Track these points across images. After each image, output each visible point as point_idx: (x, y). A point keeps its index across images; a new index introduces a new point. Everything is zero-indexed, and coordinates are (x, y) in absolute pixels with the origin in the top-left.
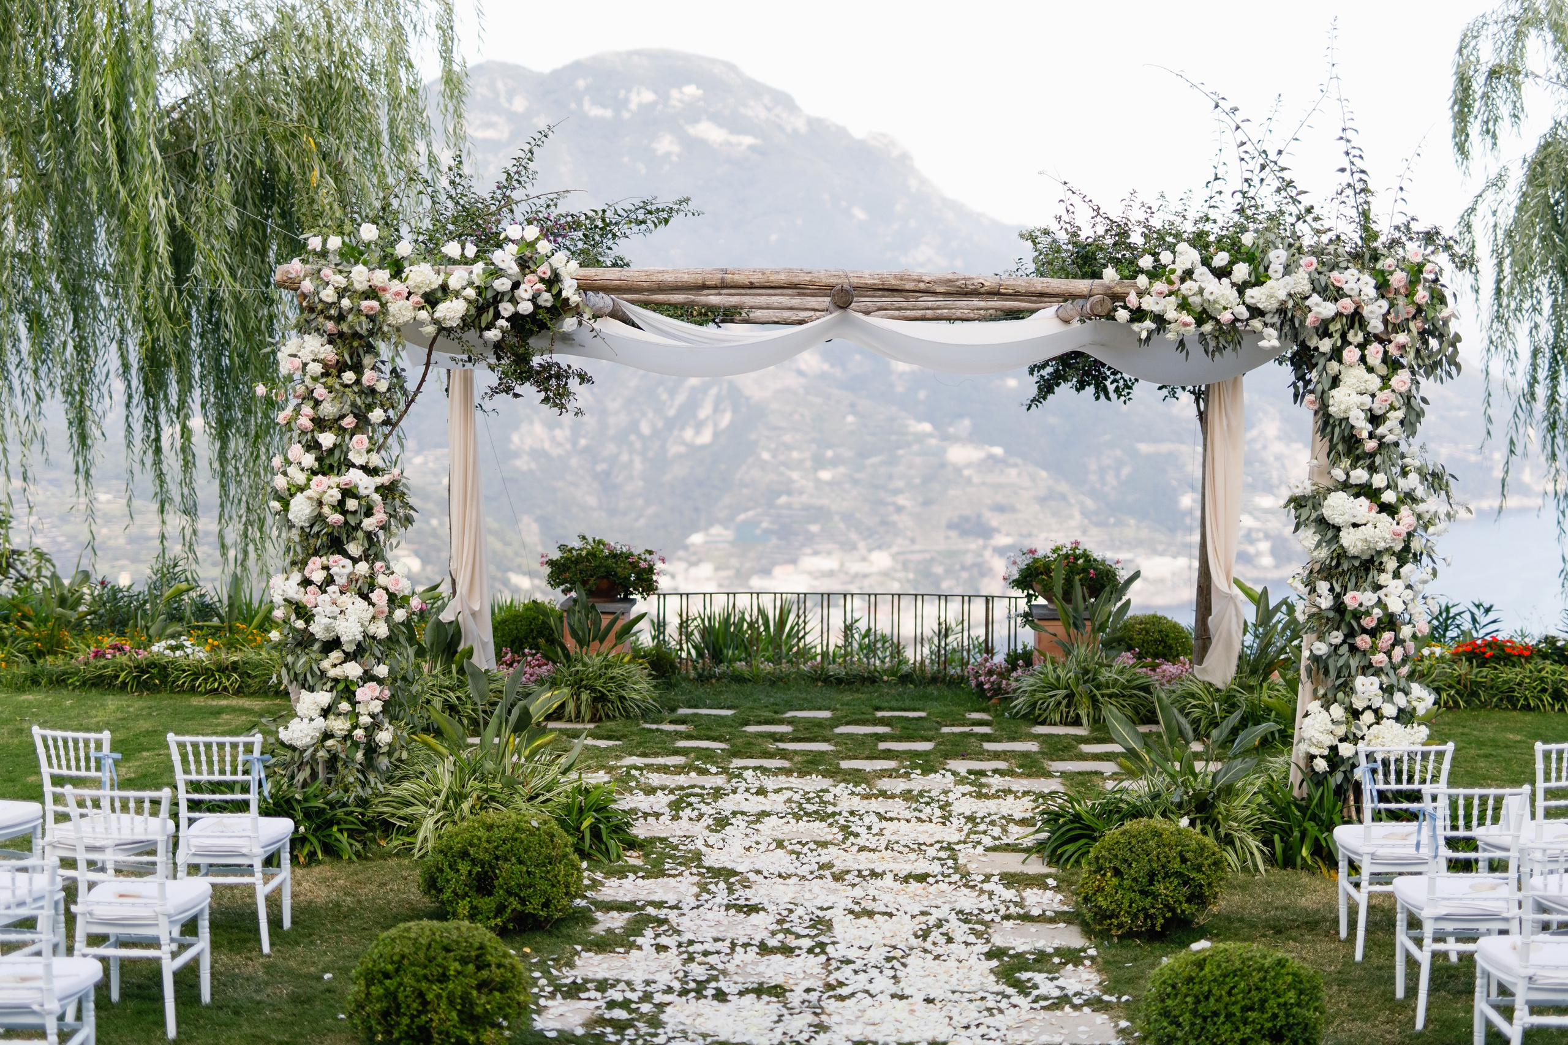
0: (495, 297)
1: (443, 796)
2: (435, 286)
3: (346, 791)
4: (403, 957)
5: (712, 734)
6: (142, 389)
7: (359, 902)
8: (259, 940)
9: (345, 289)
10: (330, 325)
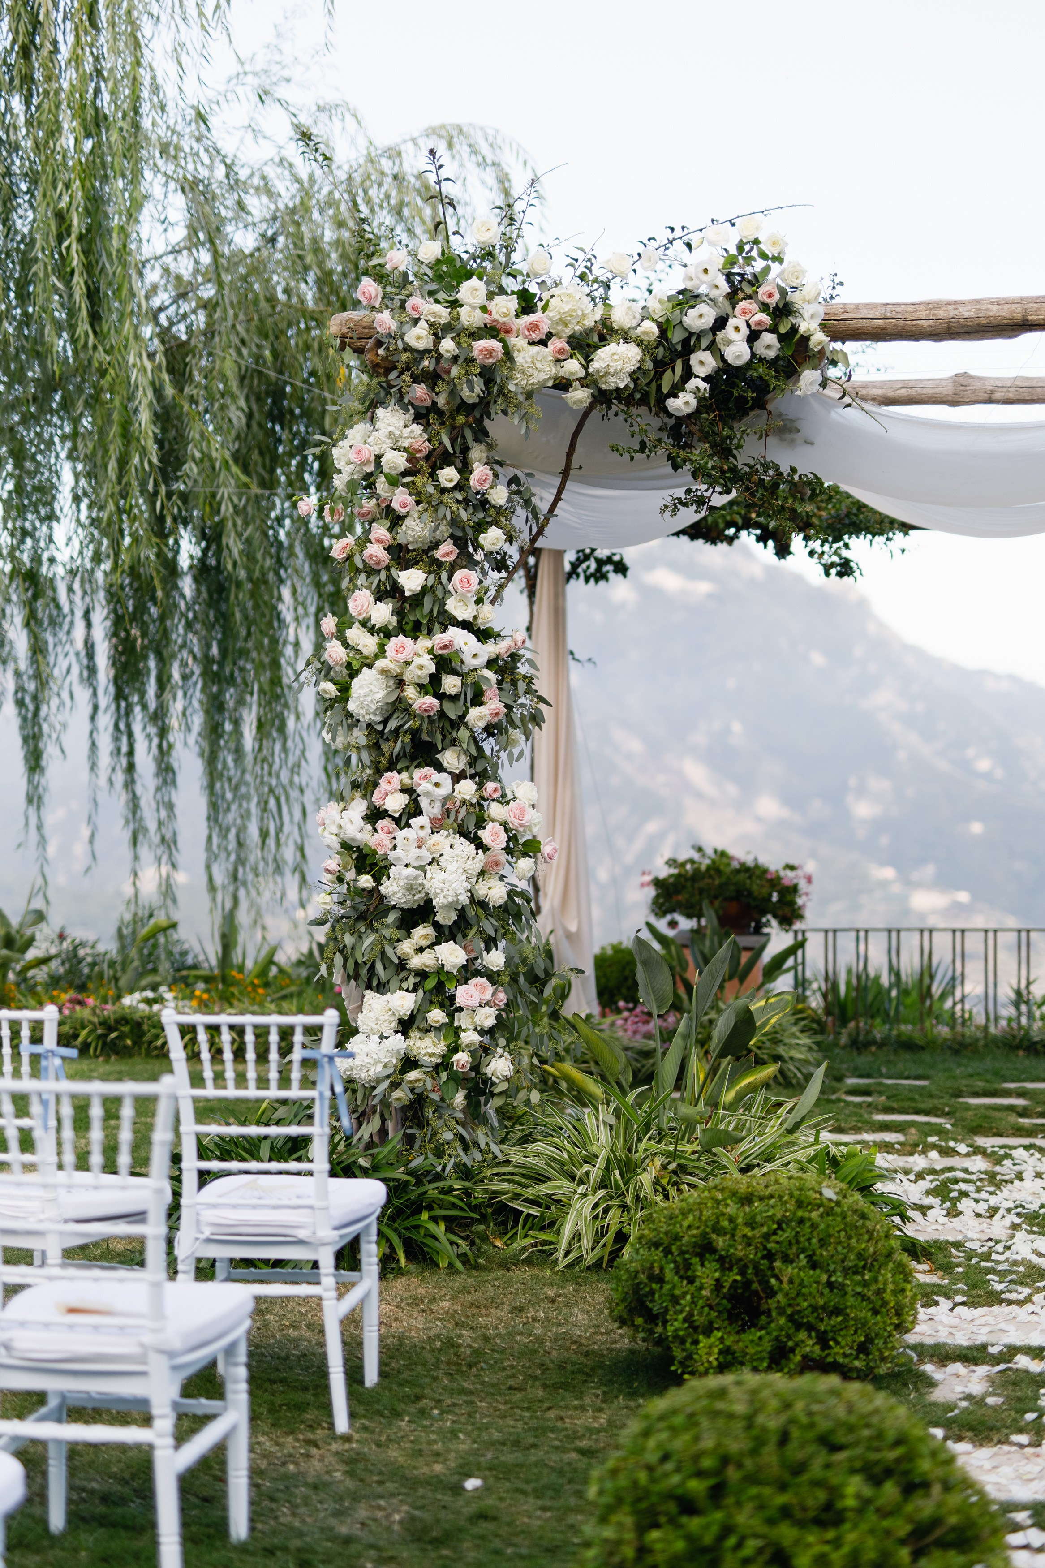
0: (685, 342)
1: (600, 1163)
2: (589, 323)
3: (439, 1154)
6: (112, 689)
7: (486, 1339)
9: (448, 328)
10: (420, 391)
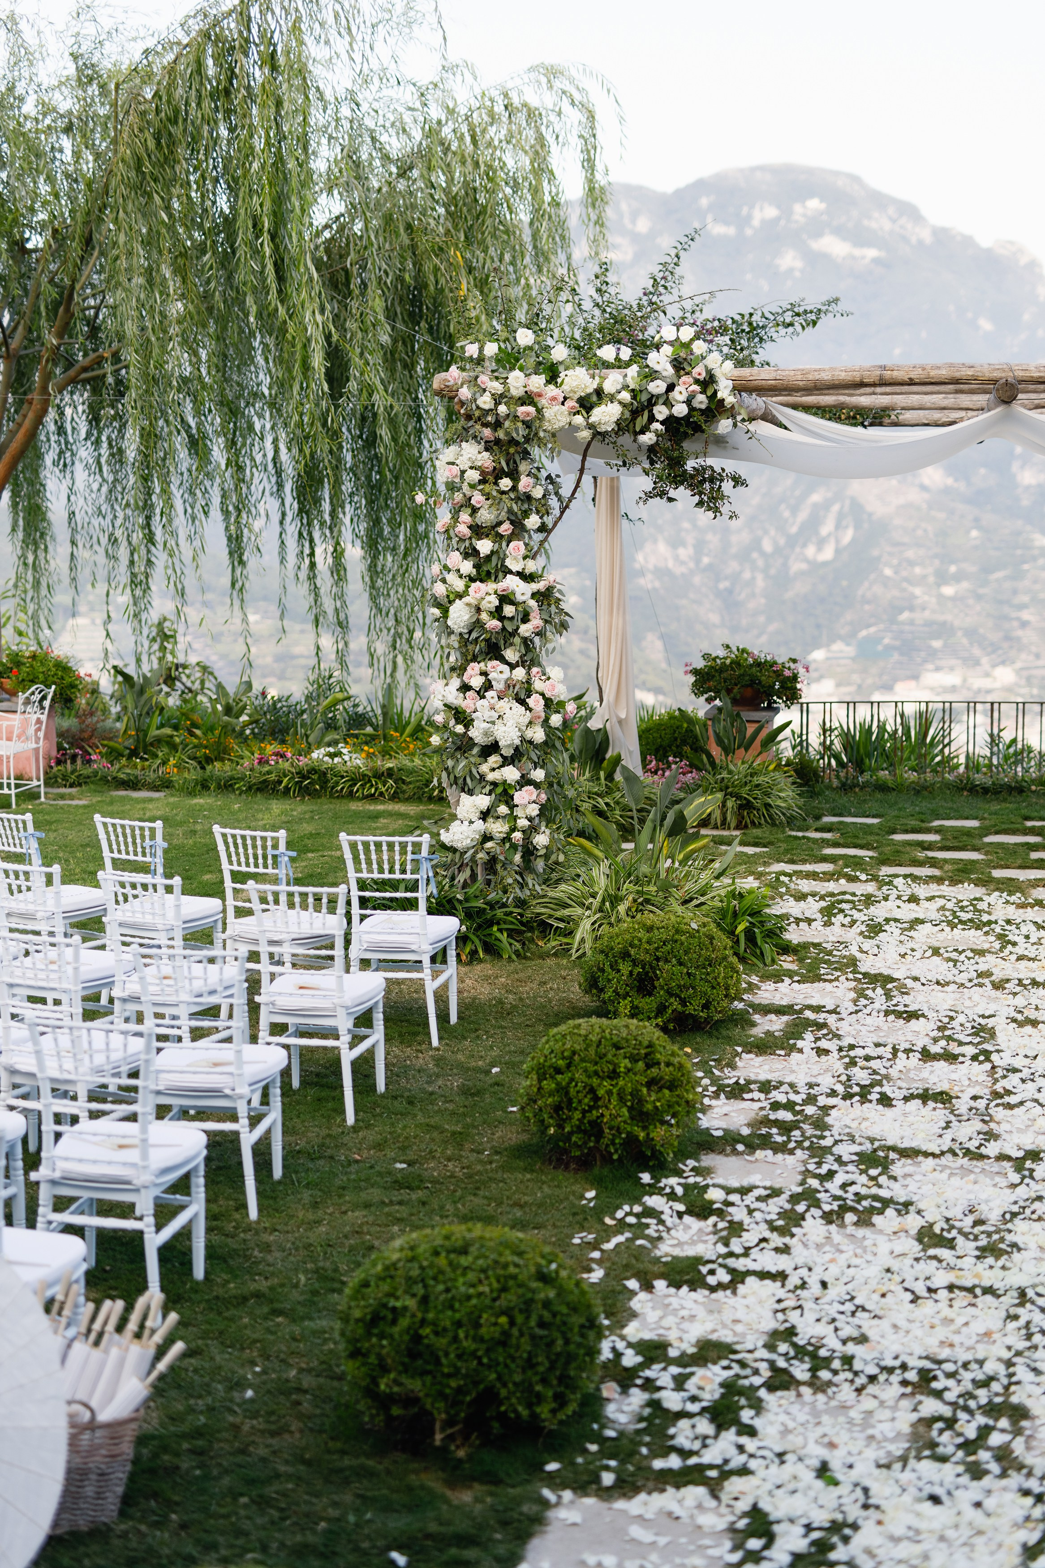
0: (649, 400)
1: (599, 898)
2: (590, 390)
3: (505, 892)
4: (574, 1053)
5: (859, 842)
7: (521, 999)
8: (428, 1034)
9: (502, 396)
10: (487, 432)
